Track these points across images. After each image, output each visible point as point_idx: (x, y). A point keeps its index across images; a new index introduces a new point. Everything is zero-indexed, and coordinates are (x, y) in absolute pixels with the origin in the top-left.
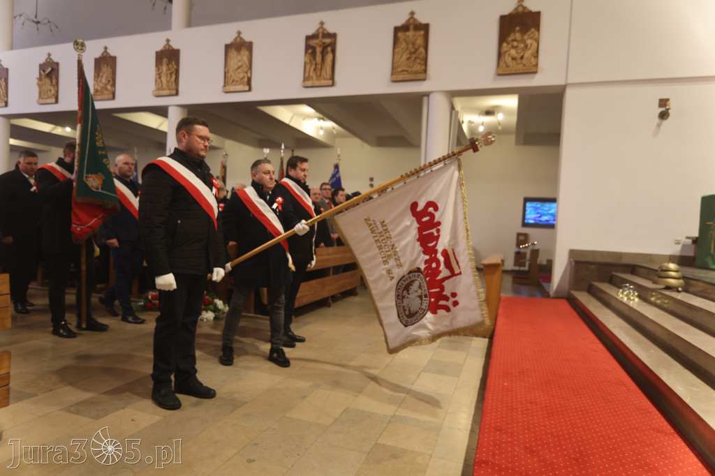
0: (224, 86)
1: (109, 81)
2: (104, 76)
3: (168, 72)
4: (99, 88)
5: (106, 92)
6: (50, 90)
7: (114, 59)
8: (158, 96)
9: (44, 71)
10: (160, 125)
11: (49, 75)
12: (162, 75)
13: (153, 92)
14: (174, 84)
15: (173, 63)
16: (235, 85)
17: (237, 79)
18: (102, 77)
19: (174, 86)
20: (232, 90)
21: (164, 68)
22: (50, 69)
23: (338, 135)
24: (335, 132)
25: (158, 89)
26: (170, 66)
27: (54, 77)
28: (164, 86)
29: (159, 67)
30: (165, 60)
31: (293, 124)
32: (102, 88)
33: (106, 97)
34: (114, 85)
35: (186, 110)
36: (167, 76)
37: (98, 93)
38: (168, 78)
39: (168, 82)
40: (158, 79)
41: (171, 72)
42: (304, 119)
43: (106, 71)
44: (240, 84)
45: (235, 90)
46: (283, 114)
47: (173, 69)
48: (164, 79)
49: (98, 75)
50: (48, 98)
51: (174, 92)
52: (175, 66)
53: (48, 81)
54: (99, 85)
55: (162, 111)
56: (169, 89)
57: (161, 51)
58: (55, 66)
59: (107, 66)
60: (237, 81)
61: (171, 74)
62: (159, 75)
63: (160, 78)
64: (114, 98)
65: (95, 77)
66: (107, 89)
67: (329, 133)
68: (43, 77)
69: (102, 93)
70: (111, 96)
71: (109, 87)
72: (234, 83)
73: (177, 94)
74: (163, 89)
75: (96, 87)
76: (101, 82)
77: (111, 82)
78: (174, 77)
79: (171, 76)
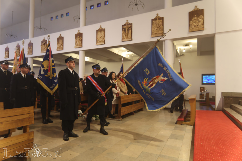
0: (97, 43)
1: (62, 44)
2: (60, 43)
3: (79, 40)
4: (59, 47)
5: (61, 48)
6: (45, 49)
7: (63, 38)
8: (76, 48)
9: (43, 43)
10: (77, 57)
11: (44, 44)
12: (77, 41)
13: (75, 47)
14: (81, 44)
15: (81, 37)
16: (100, 43)
17: (100, 41)
18: (59, 43)
19: (81, 45)
20: (99, 44)
21: (78, 39)
22: (44, 42)
23: (134, 56)
24: (133, 55)
25: (76, 46)
26: (80, 38)
27: (46, 45)
28: (78, 45)
29: (77, 39)
30: (78, 37)
31: (119, 54)
32: (60, 47)
33: (61, 49)
34: (63, 46)
35: (85, 52)
36: (79, 41)
37: (59, 48)
38: (79, 42)
39: (79, 43)
40: (76, 43)
41: (80, 40)
42: (122, 52)
43: (61, 41)
44: (101, 42)
45: (100, 44)
46: (115, 51)
47: (81, 39)
48: (78, 43)
49: (58, 43)
50: (44, 51)
51: (81, 46)
52: (81, 38)
53: (44, 46)
54: (58, 46)
55: (77, 53)
56: (80, 46)
57: (77, 34)
58: (46, 41)
59: (61, 40)
60: (101, 41)
61: (80, 41)
62: (76, 41)
63: (77, 42)
64: (63, 50)
65: (57, 43)
66: (61, 47)
67: (131, 56)
68: (43, 45)
69: (60, 48)
70: (62, 49)
71: (61, 46)
72: (100, 42)
73: (82, 47)
74: (78, 46)
75: (58, 47)
76: (59, 45)
77: (62, 45)
78: (81, 42)
79: (80, 42)
